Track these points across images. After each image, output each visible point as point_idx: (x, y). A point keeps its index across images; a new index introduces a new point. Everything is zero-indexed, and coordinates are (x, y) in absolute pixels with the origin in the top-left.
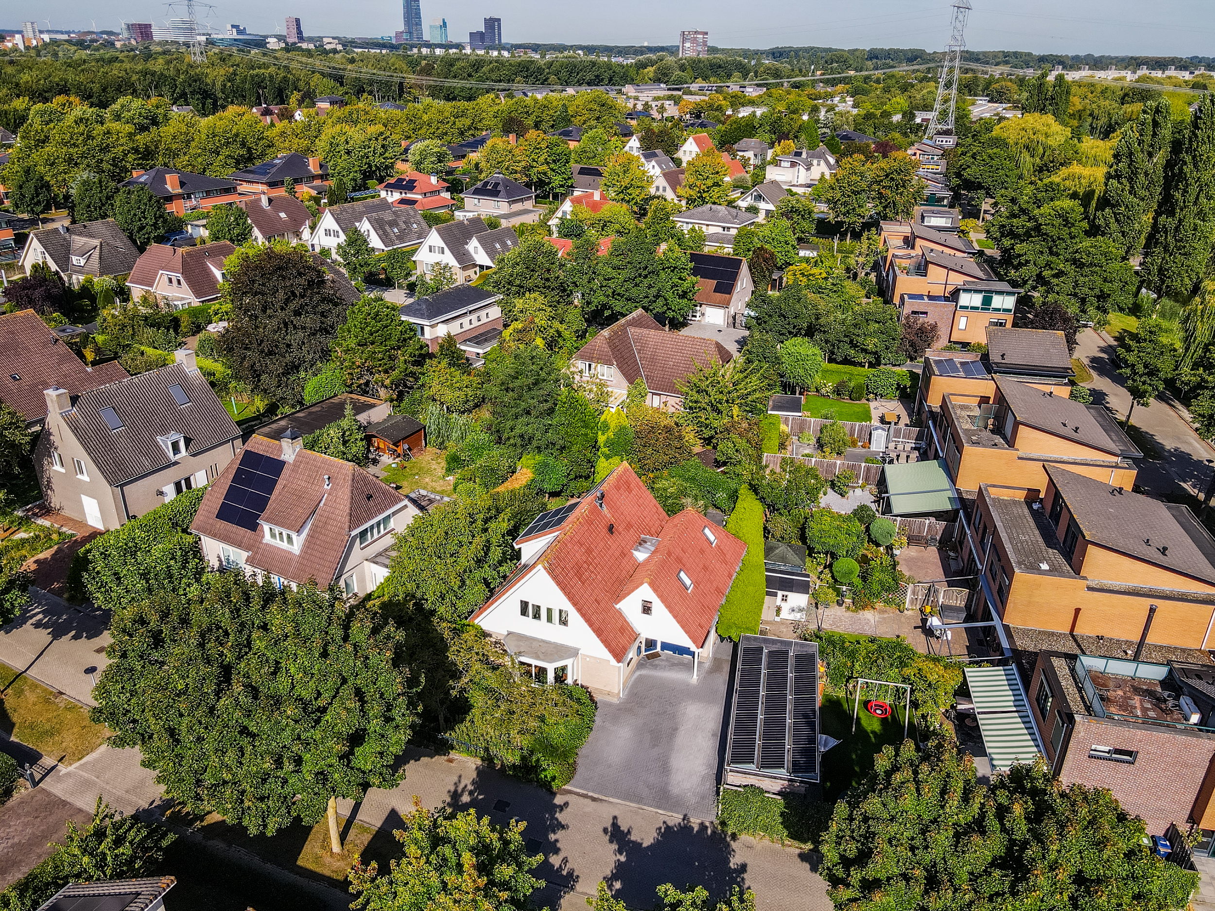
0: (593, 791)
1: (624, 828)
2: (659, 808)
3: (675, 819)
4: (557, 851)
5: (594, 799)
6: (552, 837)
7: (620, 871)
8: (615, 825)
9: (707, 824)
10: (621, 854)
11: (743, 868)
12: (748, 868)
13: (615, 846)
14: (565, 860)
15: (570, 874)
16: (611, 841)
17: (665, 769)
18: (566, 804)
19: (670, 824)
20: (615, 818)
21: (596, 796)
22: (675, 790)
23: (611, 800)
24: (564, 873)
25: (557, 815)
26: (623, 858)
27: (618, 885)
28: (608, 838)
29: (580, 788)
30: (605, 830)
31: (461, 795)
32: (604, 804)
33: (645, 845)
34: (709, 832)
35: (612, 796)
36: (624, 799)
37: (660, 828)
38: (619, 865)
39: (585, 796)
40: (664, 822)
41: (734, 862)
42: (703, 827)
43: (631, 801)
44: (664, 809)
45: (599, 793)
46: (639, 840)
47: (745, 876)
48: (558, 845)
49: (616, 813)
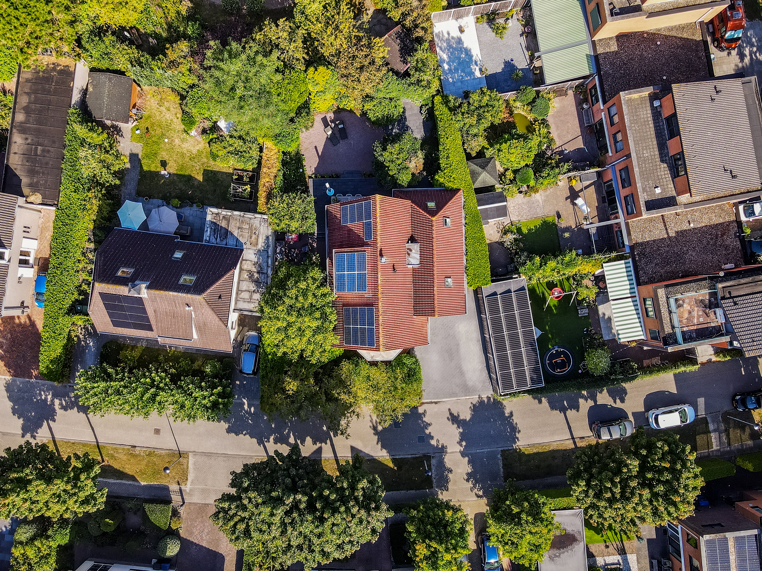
0: (434, 399)
1: (456, 414)
2: (466, 396)
3: (475, 399)
4: (432, 438)
5: (436, 403)
6: (427, 432)
7: (463, 437)
8: (451, 414)
9: (490, 396)
10: (459, 428)
11: (511, 414)
12: (514, 414)
13: (456, 426)
14: (438, 441)
15: (443, 446)
16: (453, 424)
17: (462, 373)
18: (425, 411)
19: (474, 403)
20: (449, 410)
21: (436, 401)
22: (470, 384)
23: (444, 400)
24: (440, 446)
25: (424, 419)
26: (461, 430)
27: (464, 443)
28: (451, 422)
29: (427, 399)
30: (448, 418)
31: (377, 427)
32: (441, 403)
33: (468, 420)
34: (492, 400)
35: (443, 398)
36: (450, 397)
37: (471, 407)
38: (461, 434)
39: (431, 403)
40: (471, 403)
41: (507, 412)
42: (489, 398)
43: (453, 397)
44: (469, 396)
45: (437, 398)
46: (464, 418)
47: (513, 418)
48: (432, 435)
49: (449, 407)
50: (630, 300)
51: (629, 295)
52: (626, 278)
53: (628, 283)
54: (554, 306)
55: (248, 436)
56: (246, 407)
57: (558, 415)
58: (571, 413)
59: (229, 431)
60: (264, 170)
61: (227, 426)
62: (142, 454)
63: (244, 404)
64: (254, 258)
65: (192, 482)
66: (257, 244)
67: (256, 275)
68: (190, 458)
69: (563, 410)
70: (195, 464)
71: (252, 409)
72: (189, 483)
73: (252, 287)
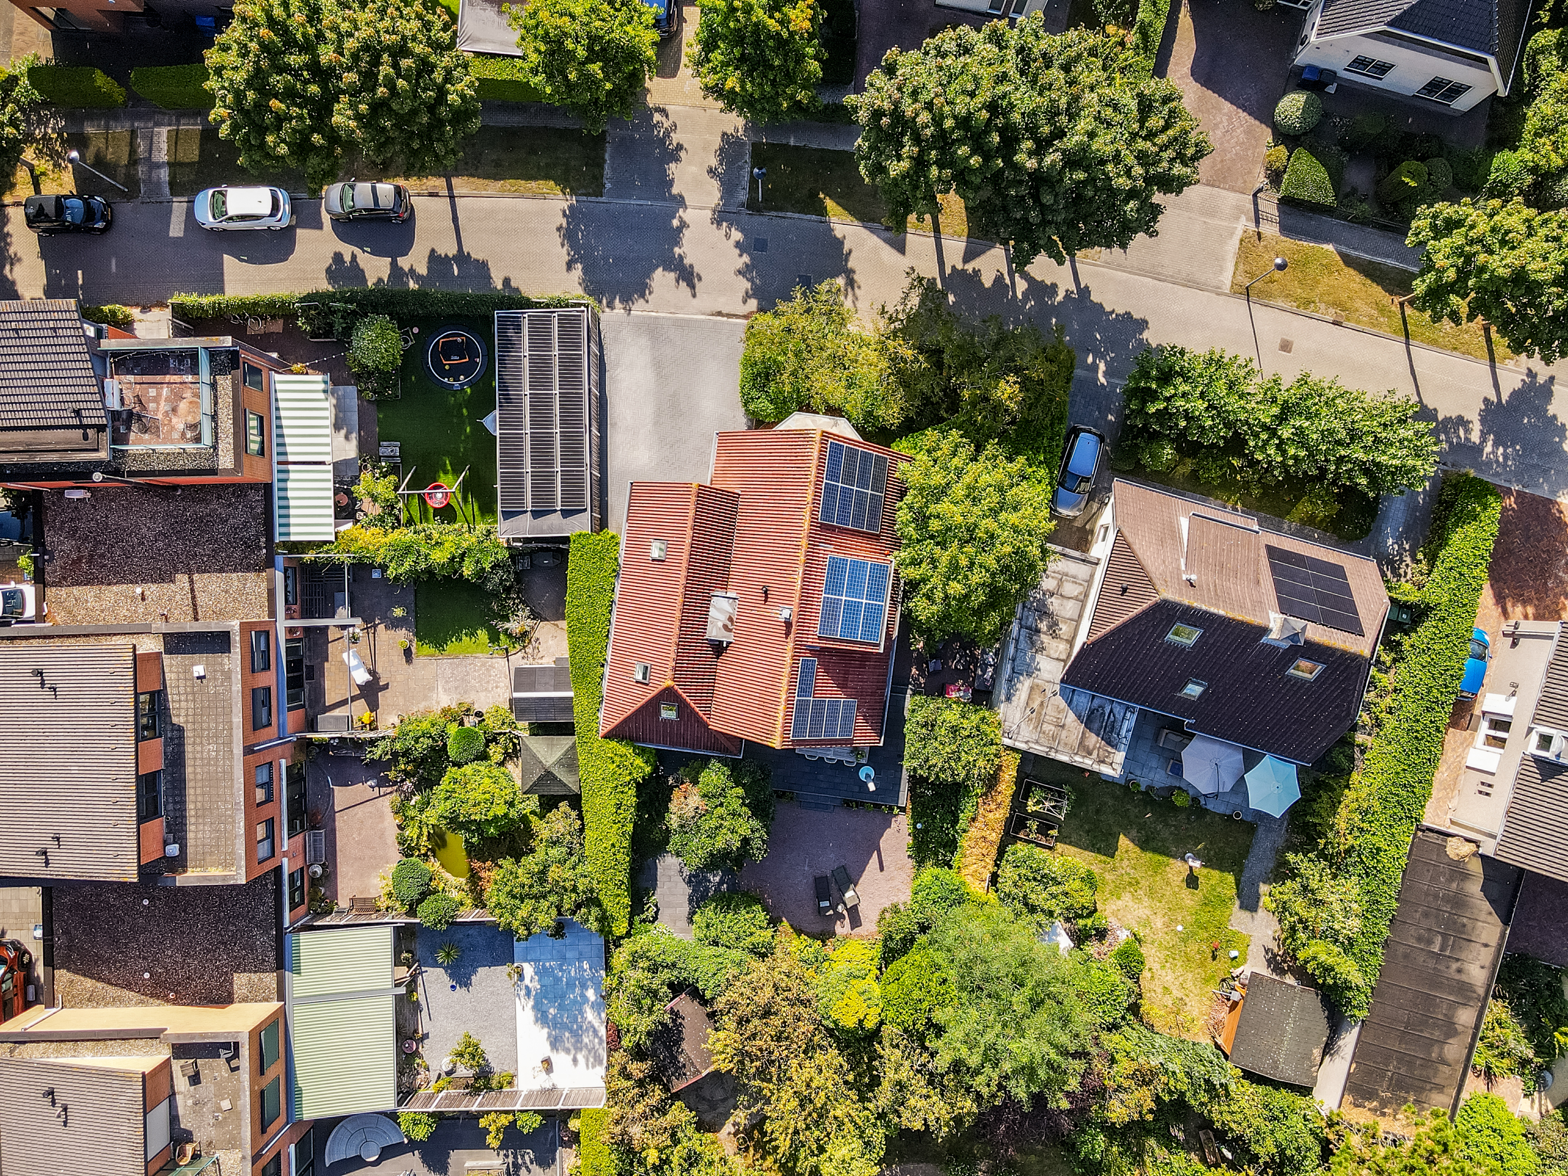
0: (723, 323)
1: (683, 284)
2: (656, 318)
3: (639, 308)
4: (738, 245)
5: (719, 314)
6: (746, 258)
7: (675, 236)
8: (692, 287)
9: (607, 310)
10: (680, 255)
11: (569, 266)
12: (565, 267)
13: (687, 261)
14: (728, 236)
15: (719, 224)
16: (691, 266)
17: (658, 365)
18: (745, 302)
19: (641, 301)
20: (694, 296)
21: (719, 318)
22: (644, 341)
23: (703, 317)
24: (725, 224)
25: (749, 285)
26: (677, 250)
27: (675, 223)
28: (695, 270)
29: (736, 324)
30: (700, 279)
31: (846, 284)
32: (709, 311)
33: (660, 269)
34: (604, 301)
35: (703, 321)
36: (690, 320)
37: (650, 293)
38: (677, 242)
39: (729, 316)
40: (647, 302)
41: (578, 270)
42: (610, 305)
43: (683, 319)
44: (651, 317)
45: (716, 322)
46: (666, 273)
47: (567, 258)
48: (738, 251)
49: (695, 301)
50: (291, 458)
51: (291, 467)
52: (292, 503)
53: (290, 494)
54: (446, 472)
55: (1108, 309)
56: (1102, 367)
57: (475, 249)
58: (448, 248)
59: (1143, 324)
60: (995, 837)
61: (1145, 335)
62: (1323, 306)
63: (1105, 374)
64: (1042, 661)
65: (1232, 234)
66: (1032, 688)
67: (1043, 626)
68: (1228, 283)
69: (462, 258)
70: (1221, 270)
71: (1090, 360)
72: (1239, 233)
73: (1054, 604)
